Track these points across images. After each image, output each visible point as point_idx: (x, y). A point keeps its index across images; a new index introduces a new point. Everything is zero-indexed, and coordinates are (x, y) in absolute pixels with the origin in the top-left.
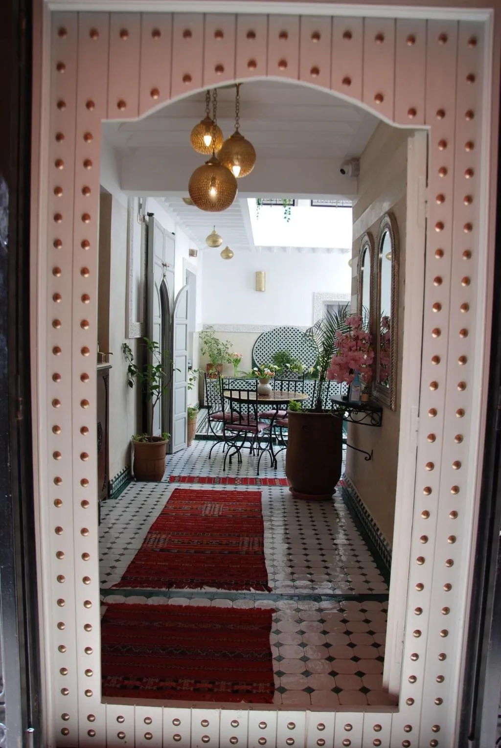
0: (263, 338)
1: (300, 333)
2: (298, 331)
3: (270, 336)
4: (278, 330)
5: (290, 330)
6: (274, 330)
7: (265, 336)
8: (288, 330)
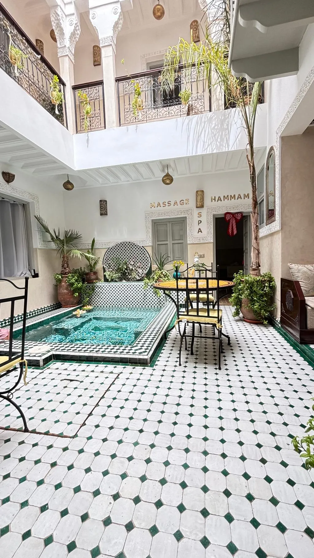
0: (109, 252)
1: (135, 246)
2: (134, 244)
3: (114, 250)
4: (120, 245)
5: (128, 244)
6: (117, 245)
7: (110, 250)
8: (127, 244)
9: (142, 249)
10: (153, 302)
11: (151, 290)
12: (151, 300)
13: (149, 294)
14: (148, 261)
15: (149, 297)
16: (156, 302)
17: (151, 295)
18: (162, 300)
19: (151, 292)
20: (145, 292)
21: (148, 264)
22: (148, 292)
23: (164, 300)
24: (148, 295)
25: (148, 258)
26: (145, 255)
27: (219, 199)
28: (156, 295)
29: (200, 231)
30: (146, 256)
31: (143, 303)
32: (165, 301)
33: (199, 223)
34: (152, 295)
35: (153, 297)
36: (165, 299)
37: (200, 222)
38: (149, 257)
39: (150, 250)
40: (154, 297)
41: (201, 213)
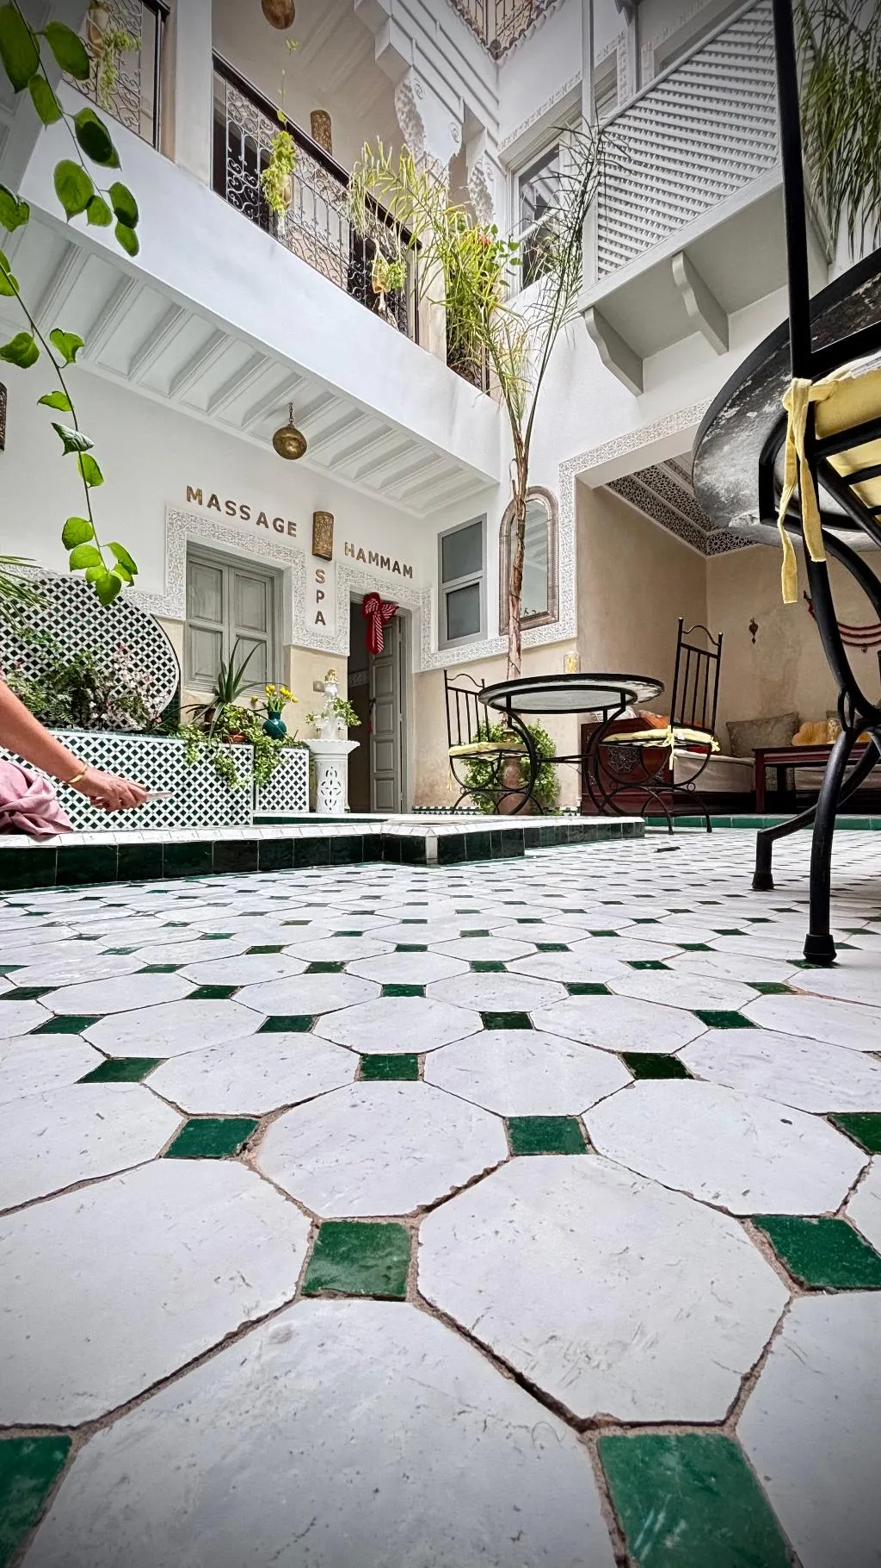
1: (126, 606)
2: (120, 599)
4: (58, 586)
8: (89, 592)
9: (149, 622)
10: (211, 807)
11: (206, 768)
12: (206, 801)
13: (201, 779)
14: (170, 671)
15: (200, 791)
16: (222, 807)
17: (206, 785)
18: (243, 802)
19: (206, 774)
20: (184, 773)
21: (169, 681)
22: (195, 774)
23: (247, 802)
24: (195, 785)
25: (170, 660)
26: (159, 647)
27: (361, 555)
28: (222, 785)
29: (320, 618)
30: (165, 653)
31: (177, 813)
32: (251, 805)
33: (318, 598)
34: (211, 785)
35: (212, 791)
36: (251, 800)
37: (320, 595)
38: (173, 657)
39: (175, 634)
40: (217, 790)
41: (323, 572)
